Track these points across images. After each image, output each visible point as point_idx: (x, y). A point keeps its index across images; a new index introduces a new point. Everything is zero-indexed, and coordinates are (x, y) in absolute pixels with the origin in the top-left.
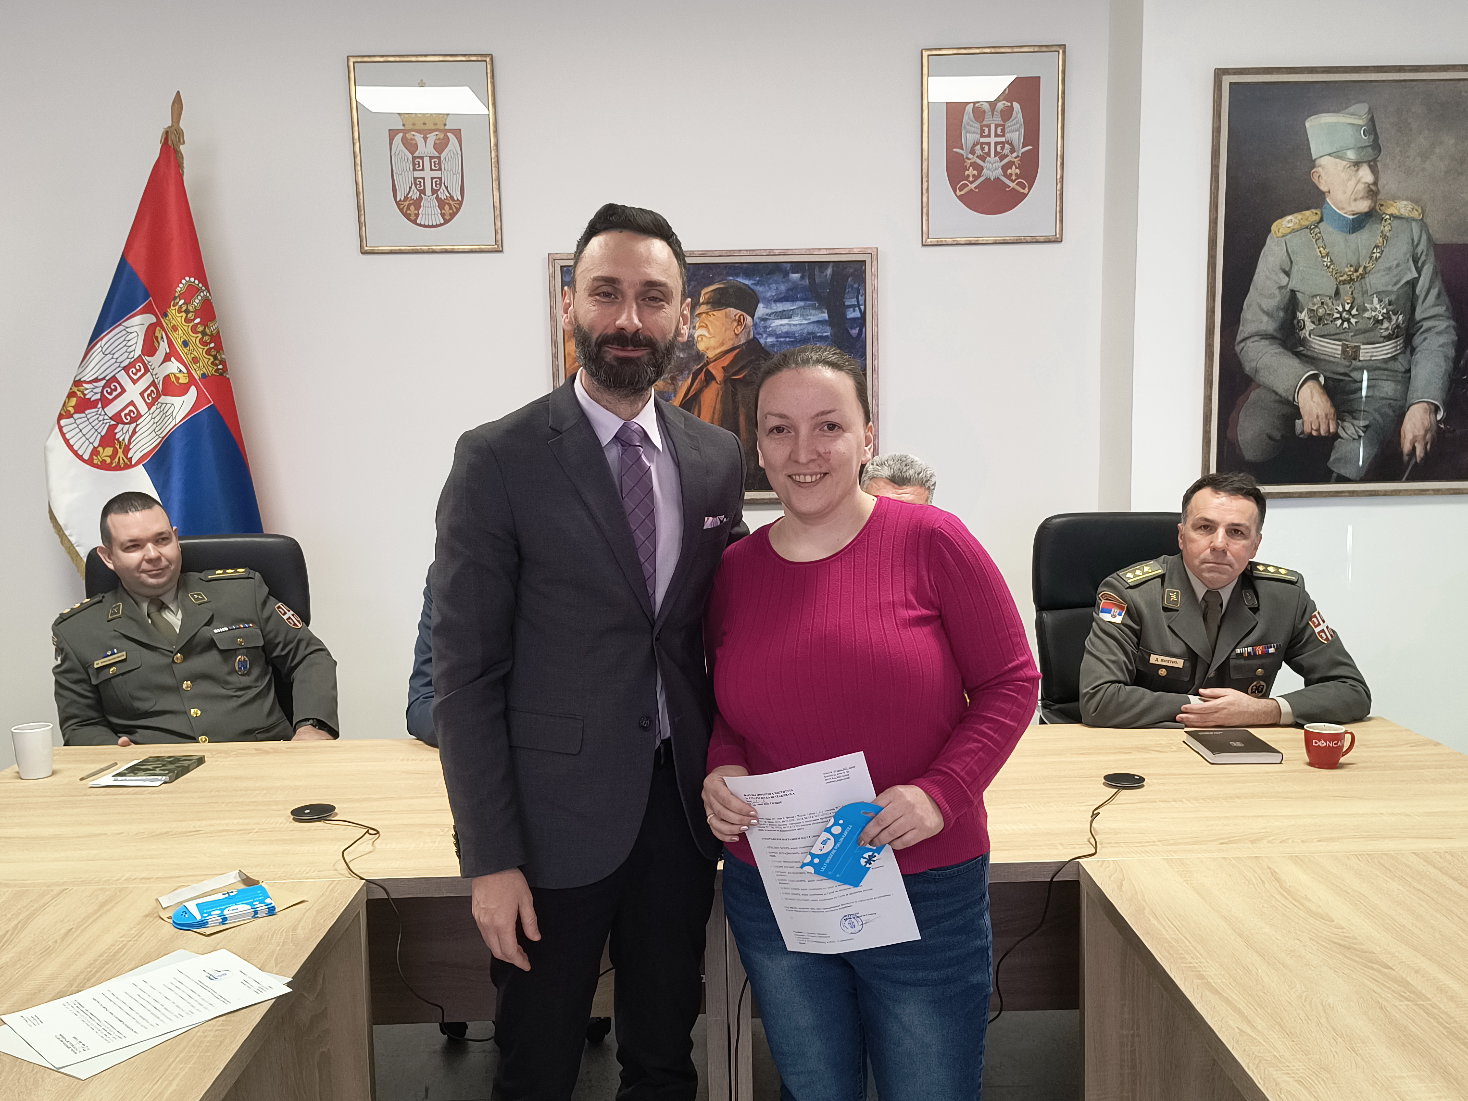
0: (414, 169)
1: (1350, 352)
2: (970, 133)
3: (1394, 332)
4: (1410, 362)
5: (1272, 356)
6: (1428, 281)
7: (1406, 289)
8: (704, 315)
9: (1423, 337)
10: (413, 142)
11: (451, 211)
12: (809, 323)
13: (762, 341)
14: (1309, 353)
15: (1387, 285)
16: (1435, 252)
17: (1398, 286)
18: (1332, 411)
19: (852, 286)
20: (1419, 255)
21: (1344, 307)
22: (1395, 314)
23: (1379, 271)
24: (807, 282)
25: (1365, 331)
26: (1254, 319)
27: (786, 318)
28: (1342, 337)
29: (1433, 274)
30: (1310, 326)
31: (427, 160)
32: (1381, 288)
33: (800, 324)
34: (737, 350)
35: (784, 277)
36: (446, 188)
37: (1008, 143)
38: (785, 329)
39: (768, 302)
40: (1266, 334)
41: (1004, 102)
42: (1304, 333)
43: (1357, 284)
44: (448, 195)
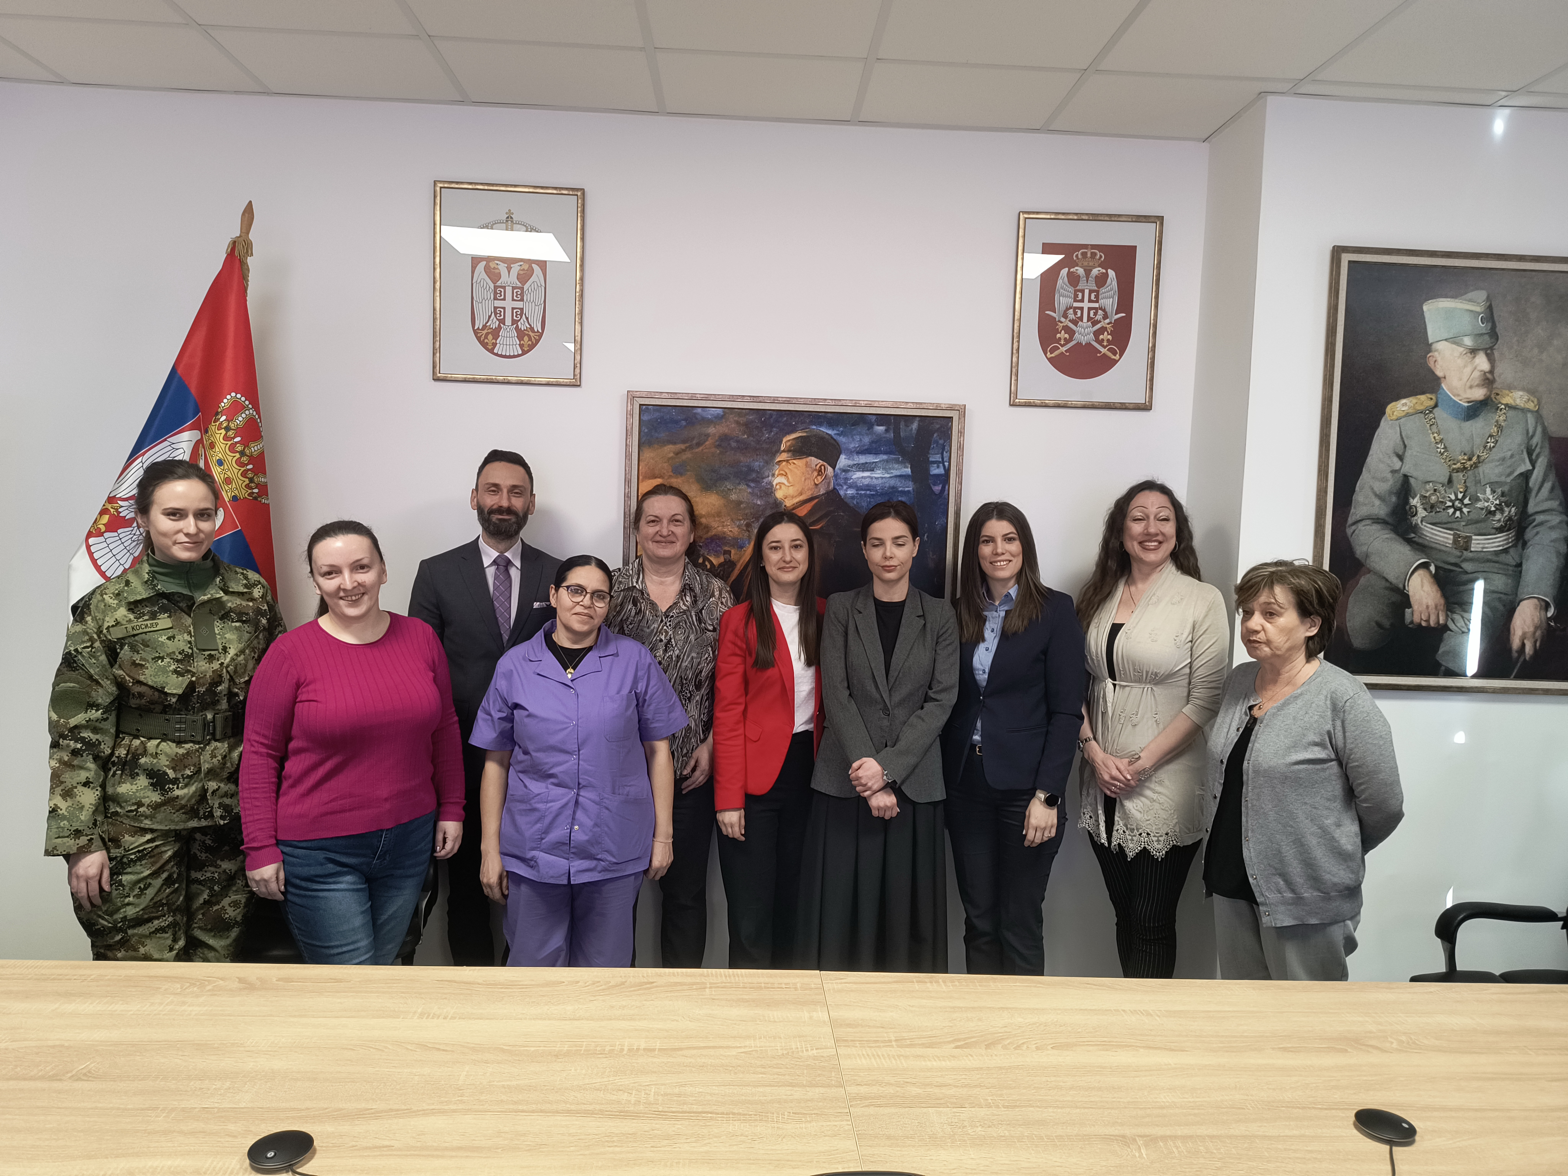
0: (495, 299)
1: (1462, 542)
2: (1063, 297)
3: (1506, 524)
4: (1521, 557)
5: (1383, 541)
6: (1542, 474)
7: (1519, 481)
8: (784, 463)
9: (1535, 531)
10: (497, 271)
11: (530, 343)
12: (891, 477)
13: (842, 493)
14: (1420, 541)
15: (1501, 475)
16: (1550, 444)
17: (1512, 477)
18: (1442, 601)
19: (937, 442)
20: (1533, 448)
21: (1456, 496)
22: (1508, 506)
23: (1492, 461)
24: (891, 435)
25: (1477, 522)
26: (1367, 502)
27: (867, 471)
28: (1454, 526)
29: (1547, 466)
30: (1422, 513)
31: (509, 290)
32: (1494, 479)
33: (882, 478)
34: (816, 501)
35: (868, 429)
36: (527, 319)
37: (1101, 309)
38: (866, 482)
39: (850, 453)
40: (1378, 519)
41: (1100, 269)
42: (1417, 520)
43: (1470, 473)
44: (528, 326)
